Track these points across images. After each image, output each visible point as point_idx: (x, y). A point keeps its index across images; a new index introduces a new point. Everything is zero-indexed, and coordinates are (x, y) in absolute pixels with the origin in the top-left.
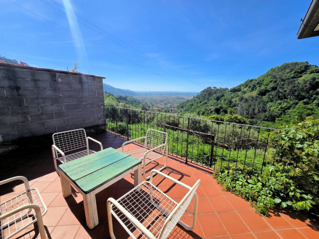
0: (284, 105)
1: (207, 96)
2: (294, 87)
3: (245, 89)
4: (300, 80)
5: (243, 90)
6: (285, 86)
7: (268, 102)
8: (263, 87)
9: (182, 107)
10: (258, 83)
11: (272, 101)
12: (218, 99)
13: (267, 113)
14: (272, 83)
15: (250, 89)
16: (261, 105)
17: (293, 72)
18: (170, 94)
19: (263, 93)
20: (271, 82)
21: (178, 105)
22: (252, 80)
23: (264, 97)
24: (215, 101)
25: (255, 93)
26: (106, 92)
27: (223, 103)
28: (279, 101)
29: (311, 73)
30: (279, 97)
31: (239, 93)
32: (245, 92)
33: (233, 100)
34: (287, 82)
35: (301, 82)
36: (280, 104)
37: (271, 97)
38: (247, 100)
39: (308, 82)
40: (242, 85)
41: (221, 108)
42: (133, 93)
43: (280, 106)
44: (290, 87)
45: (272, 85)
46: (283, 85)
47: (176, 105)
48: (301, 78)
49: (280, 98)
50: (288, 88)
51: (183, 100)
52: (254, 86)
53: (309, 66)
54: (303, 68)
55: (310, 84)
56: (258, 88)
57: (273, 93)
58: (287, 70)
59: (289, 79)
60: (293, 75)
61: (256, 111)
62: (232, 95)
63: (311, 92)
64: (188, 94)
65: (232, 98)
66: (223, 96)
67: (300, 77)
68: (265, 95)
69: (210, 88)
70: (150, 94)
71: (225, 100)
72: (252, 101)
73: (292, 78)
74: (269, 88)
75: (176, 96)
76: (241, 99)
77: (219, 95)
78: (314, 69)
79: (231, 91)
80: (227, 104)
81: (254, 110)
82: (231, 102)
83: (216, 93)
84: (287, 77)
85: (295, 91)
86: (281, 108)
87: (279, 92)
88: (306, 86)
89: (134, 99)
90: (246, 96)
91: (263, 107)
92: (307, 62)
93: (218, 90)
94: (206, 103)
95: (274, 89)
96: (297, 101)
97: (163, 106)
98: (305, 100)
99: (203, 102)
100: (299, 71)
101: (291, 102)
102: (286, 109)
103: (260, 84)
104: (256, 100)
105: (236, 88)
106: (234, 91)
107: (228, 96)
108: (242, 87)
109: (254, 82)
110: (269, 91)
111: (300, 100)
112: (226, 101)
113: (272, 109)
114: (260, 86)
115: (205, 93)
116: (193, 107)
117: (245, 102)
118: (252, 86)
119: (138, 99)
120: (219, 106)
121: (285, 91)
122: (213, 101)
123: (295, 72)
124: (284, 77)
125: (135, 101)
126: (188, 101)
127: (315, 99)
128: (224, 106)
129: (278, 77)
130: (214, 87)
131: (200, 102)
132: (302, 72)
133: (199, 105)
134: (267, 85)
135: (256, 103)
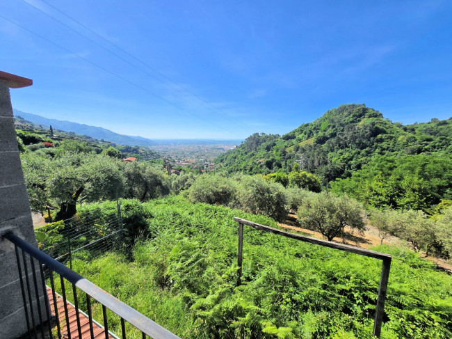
0: (346, 155)
1: (254, 145)
2: (355, 133)
3: (301, 136)
4: (360, 125)
5: (297, 137)
6: (345, 132)
7: (328, 152)
8: (321, 134)
9: (222, 161)
10: (314, 129)
11: (332, 151)
12: (268, 149)
13: (329, 165)
14: (330, 128)
15: (306, 136)
16: (321, 156)
17: (352, 115)
18: (204, 142)
19: (321, 141)
20: (329, 126)
21: (216, 157)
22: (307, 125)
23: (323, 145)
24: (265, 152)
25: (312, 141)
26: (103, 141)
27: (275, 155)
28: (340, 151)
29: (370, 117)
30: (340, 145)
31: (294, 141)
32: (300, 140)
33: (287, 150)
34: (346, 127)
35: (361, 127)
36: (342, 154)
37: (331, 145)
38: (304, 150)
39: (368, 128)
40: (296, 131)
41: (273, 160)
42: (147, 142)
43: (342, 157)
44: (350, 133)
45: (330, 131)
46: (343, 131)
47: (212, 158)
48: (360, 123)
49: (341, 147)
50: (348, 134)
51: (221, 151)
52: (311, 132)
53: (367, 109)
54: (361, 112)
55: (370, 130)
56: (315, 135)
57: (333, 140)
58: (345, 113)
59: (348, 123)
60: (351, 119)
61: (316, 164)
62: (286, 144)
63: (372, 138)
64: (228, 142)
65: (286, 147)
66: (274, 145)
67: (359, 121)
68: (324, 143)
69: (257, 134)
70: (175, 142)
71: (277, 151)
72: (310, 150)
73: (351, 122)
74: (327, 134)
75: (212, 146)
76: (297, 149)
77: (269, 143)
78: (371, 112)
79: (284, 139)
80: (281, 156)
81: (313, 162)
82: (285, 153)
83: (265, 141)
84: (346, 121)
85: (356, 138)
86: (344, 159)
87: (339, 139)
88: (366, 132)
89: (150, 151)
90: (302, 144)
91: (324, 159)
92: (364, 105)
93: (267, 137)
94: (253, 155)
95: (333, 135)
96: (359, 150)
97: (194, 161)
98: (367, 149)
99: (249, 154)
100: (357, 114)
101: (354, 152)
102: (349, 160)
103: (317, 129)
104: (315, 149)
105: (290, 135)
106: (287, 138)
107: (281, 144)
108: (296, 133)
109: (310, 127)
110: (328, 139)
111: (362, 148)
112: (279, 152)
113: (333, 160)
114: (317, 132)
115: (252, 141)
116: (236, 160)
117: (301, 153)
118: (308, 132)
119: (157, 150)
120: (271, 158)
121: (346, 138)
122: (262, 152)
123: (354, 116)
124: (342, 122)
125: (152, 154)
126: (229, 153)
127: (376, 147)
128: (278, 158)
129: (336, 121)
130: (263, 134)
131: (246, 153)
132: (360, 116)
133: (245, 157)
134: (325, 131)
135: (315, 154)
